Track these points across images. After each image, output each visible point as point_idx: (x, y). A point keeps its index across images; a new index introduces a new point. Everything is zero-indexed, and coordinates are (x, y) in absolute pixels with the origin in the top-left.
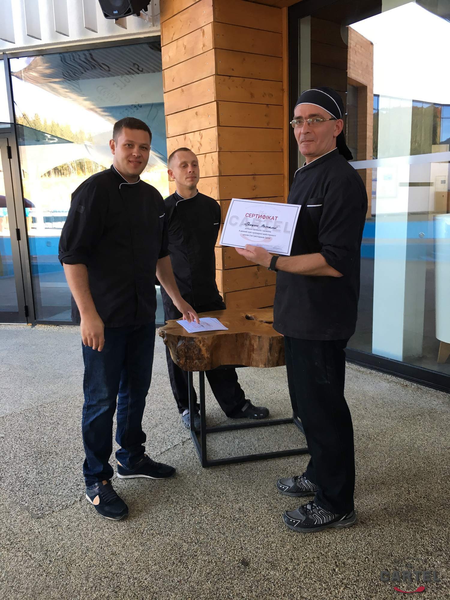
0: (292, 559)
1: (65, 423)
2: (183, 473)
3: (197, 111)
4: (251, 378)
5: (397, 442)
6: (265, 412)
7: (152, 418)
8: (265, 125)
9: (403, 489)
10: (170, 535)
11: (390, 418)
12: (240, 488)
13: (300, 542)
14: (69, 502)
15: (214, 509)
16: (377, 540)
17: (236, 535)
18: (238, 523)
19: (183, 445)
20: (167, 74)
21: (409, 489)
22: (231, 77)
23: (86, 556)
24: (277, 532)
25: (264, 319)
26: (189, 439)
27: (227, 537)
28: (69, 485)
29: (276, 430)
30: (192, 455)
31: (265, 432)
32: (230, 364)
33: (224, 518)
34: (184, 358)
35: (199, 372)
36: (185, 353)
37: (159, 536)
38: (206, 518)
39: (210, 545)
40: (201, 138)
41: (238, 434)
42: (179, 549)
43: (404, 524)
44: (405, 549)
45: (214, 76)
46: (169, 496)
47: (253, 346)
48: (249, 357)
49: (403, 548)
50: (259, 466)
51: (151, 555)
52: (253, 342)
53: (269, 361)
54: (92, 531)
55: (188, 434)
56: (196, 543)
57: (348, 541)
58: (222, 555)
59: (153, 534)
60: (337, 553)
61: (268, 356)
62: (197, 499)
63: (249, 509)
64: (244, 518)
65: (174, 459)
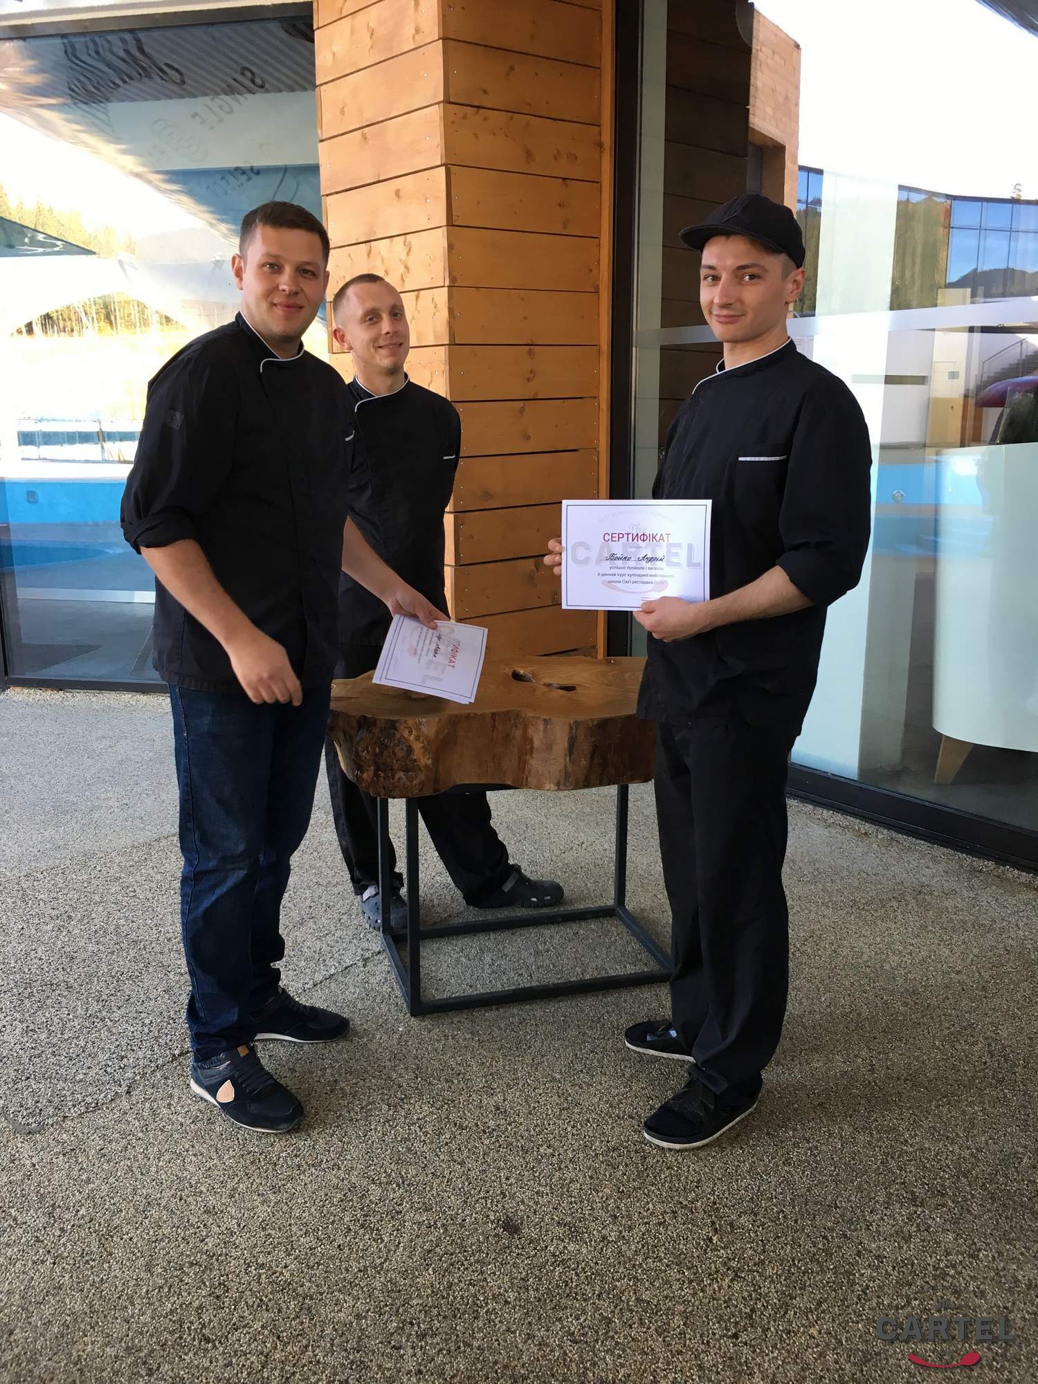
0: (616, 1217)
1: (87, 916)
2: (365, 1030)
3: (399, 187)
4: (517, 816)
5: (845, 959)
6: (554, 893)
8: (558, 228)
9: (860, 1060)
10: (339, 1168)
11: (830, 904)
12: (497, 1062)
13: (633, 1180)
14: (103, 1095)
15: (439, 1109)
16: (803, 1173)
17: (489, 1165)
18: (493, 1139)
19: (364, 966)
20: (328, 95)
21: (872, 1061)
22: (481, 110)
23: (146, 1218)
24: (582, 1158)
25: (556, 681)
26: (379, 953)
27: (469, 1170)
28: (102, 1057)
29: (577, 933)
30: (385, 989)
32: (476, 782)
33: (461, 1128)
34: (372, 768)
35: (404, 800)
36: (376, 755)
37: (314, 1171)
38: (421, 1129)
39: (432, 1188)
40: (408, 253)
41: (489, 940)
42: (362, 1198)
43: (862, 1138)
44: (865, 1192)
46: (336, 1081)
47: (531, 741)
48: (522, 765)
49: (860, 1189)
50: (539, 1013)
51: (297, 1213)
52: (530, 731)
53: (567, 774)
54: (159, 1161)
55: (376, 942)
56: (398, 1185)
57: (740, 1175)
58: (458, 1209)
59: (299, 1166)
60: (715, 1203)
61: (566, 767)
62: (400, 1087)
63: (518, 1108)
64: (507, 1129)
65: (344, 996)
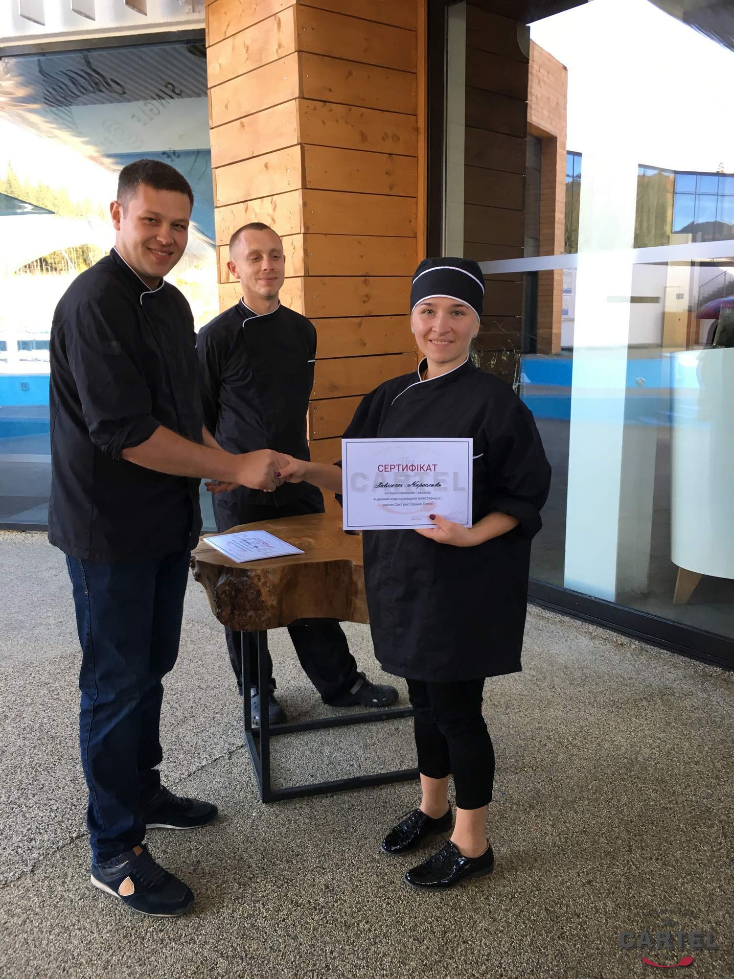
2: (226, 815)
3: (266, 161)
4: (356, 630)
5: (607, 751)
6: (391, 695)
7: (176, 705)
8: (386, 191)
9: (619, 842)
10: (195, 943)
11: (595, 704)
12: (329, 844)
13: (435, 953)
15: (280, 888)
17: (317, 940)
18: (322, 915)
19: (230, 758)
20: (216, 95)
21: (629, 843)
22: (328, 104)
24: (393, 933)
26: (242, 747)
27: (301, 944)
29: (398, 729)
30: (245, 778)
31: (378, 732)
33: (297, 905)
36: (232, 597)
38: (264, 906)
39: (269, 961)
40: (274, 209)
41: (330, 735)
45: (298, 100)
46: (198, 862)
47: (356, 584)
48: (349, 603)
50: (365, 799)
52: (355, 577)
54: (50, 935)
55: (240, 738)
56: (242, 959)
57: (523, 949)
62: (249, 868)
63: (344, 886)
64: (334, 905)
65: (211, 785)
